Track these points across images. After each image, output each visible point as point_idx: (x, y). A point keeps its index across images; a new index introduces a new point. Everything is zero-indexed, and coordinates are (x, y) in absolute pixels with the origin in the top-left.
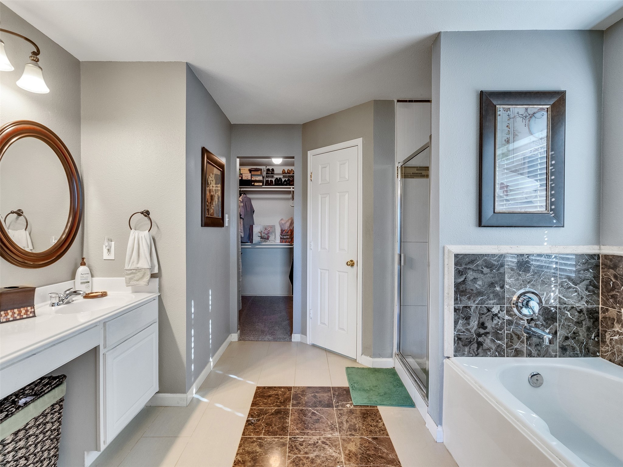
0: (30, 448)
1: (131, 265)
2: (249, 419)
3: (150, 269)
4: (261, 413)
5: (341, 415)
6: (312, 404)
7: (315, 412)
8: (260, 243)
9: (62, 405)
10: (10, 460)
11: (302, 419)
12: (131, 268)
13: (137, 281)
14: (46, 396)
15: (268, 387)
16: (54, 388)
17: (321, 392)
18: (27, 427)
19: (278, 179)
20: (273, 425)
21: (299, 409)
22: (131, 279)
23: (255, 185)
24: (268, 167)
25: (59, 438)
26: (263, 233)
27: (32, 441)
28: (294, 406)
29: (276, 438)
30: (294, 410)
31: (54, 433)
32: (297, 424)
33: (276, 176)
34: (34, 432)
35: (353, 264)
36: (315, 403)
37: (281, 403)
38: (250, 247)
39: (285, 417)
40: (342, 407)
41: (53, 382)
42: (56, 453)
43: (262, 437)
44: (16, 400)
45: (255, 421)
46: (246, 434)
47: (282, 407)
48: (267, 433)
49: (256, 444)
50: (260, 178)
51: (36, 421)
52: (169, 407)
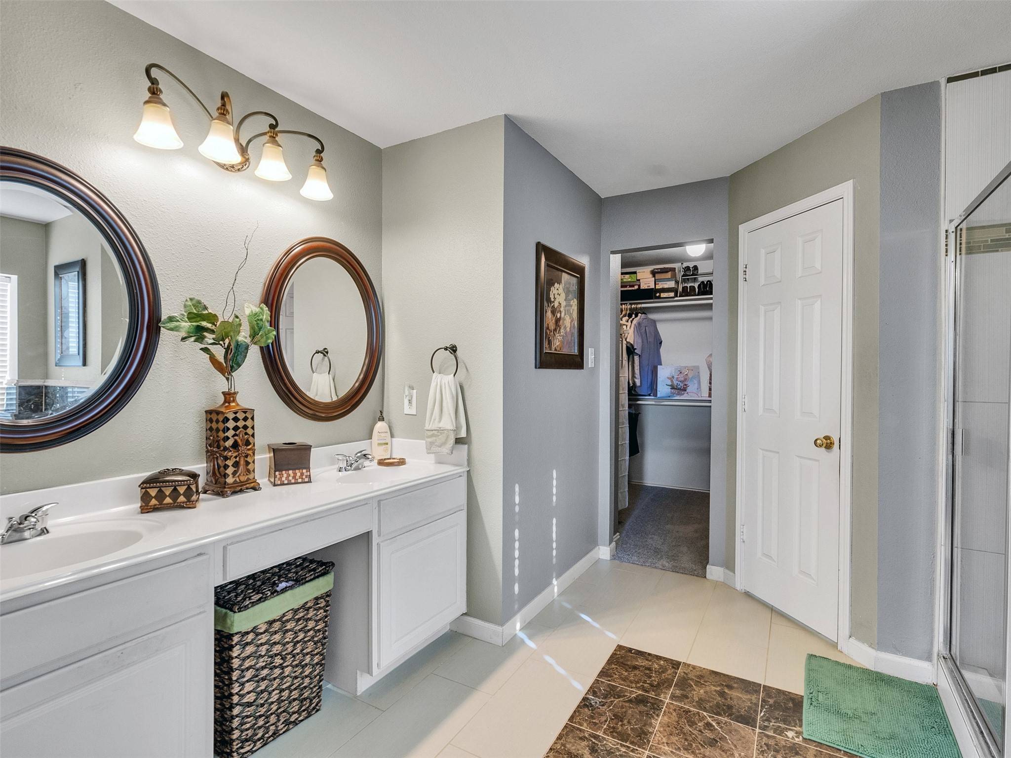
0: (287, 646)
1: (433, 424)
2: (588, 696)
3: (455, 430)
4: (612, 692)
5: (768, 749)
6: (710, 707)
7: (714, 724)
8: (669, 397)
9: (328, 601)
10: (263, 654)
11: (683, 728)
12: (433, 428)
13: (440, 446)
14: (307, 584)
15: (637, 650)
16: (318, 577)
17: (738, 688)
18: (284, 619)
19: (705, 283)
20: (625, 722)
21: (682, 708)
22: (432, 443)
23: (662, 296)
24: (685, 265)
25: (326, 643)
26: (675, 379)
27: (290, 638)
28: (674, 700)
29: (625, 746)
30: (671, 706)
31: (318, 634)
32: (671, 735)
33: (701, 279)
34: (293, 627)
35: (831, 443)
36: (718, 705)
37: (652, 685)
38: (653, 403)
39: (651, 715)
40: (774, 733)
41: (318, 569)
42: (321, 661)
43: (599, 736)
44: (277, 582)
45: (596, 703)
46: (574, 720)
47: (651, 694)
48: (610, 732)
49: (586, 744)
50: (671, 284)
51: (294, 614)
52: (479, 639)
